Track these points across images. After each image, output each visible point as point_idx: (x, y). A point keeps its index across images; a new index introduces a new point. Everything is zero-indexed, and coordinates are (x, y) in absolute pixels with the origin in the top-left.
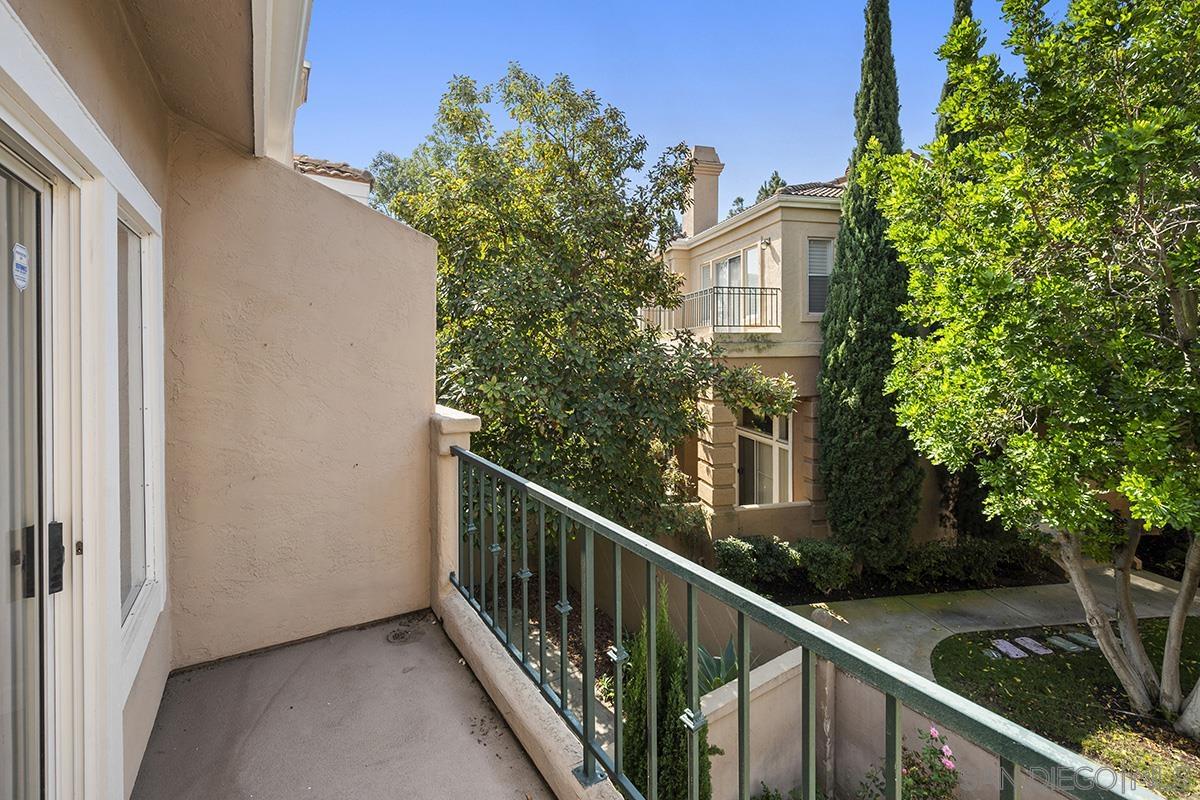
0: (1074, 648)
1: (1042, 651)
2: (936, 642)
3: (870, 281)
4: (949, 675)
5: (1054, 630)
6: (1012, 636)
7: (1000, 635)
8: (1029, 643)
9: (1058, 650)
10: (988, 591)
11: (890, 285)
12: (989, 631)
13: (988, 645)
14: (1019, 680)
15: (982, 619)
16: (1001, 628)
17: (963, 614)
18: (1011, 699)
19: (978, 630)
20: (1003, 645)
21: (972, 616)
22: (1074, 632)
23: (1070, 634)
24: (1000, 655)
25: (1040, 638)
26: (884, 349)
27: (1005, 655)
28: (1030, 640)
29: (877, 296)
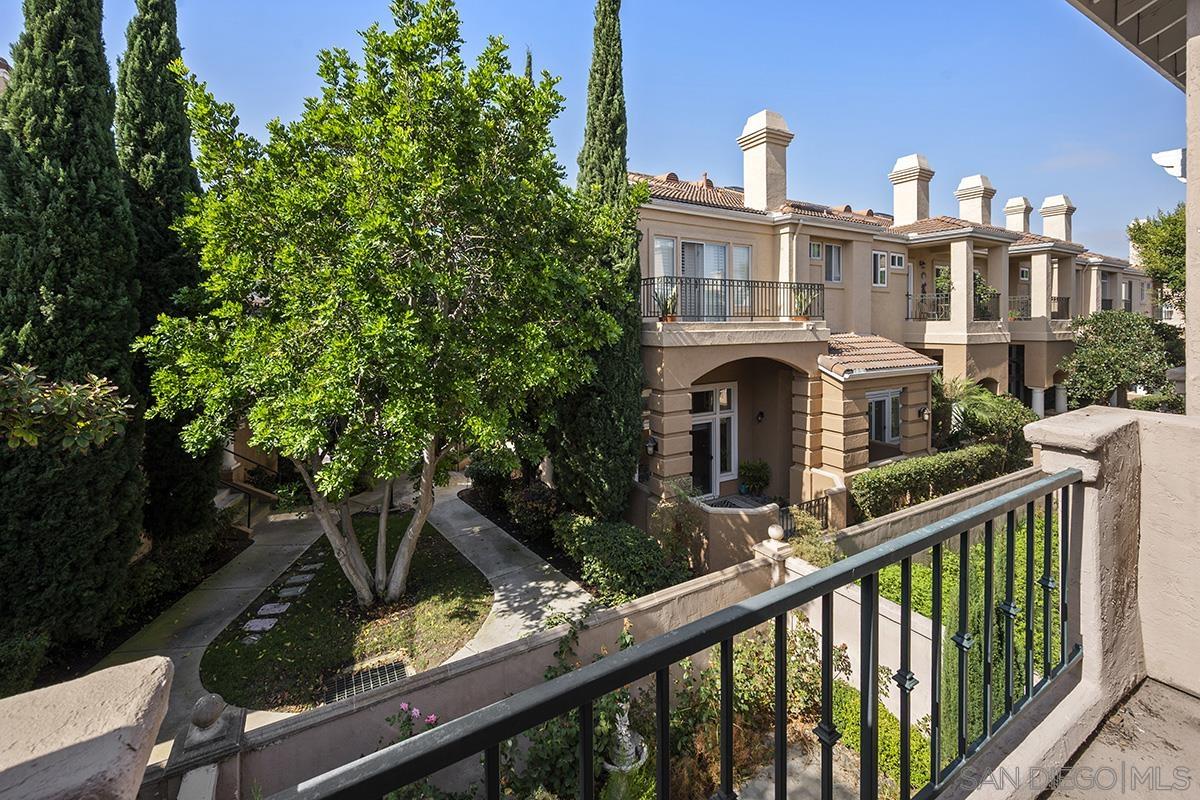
0: (300, 590)
1: (284, 608)
2: (197, 668)
3: (75, 239)
4: (235, 688)
5: (276, 585)
6: (253, 611)
7: (244, 619)
8: (268, 608)
9: (292, 599)
10: (201, 586)
11: (104, 249)
12: (233, 622)
13: (243, 635)
14: (289, 644)
15: (218, 615)
16: (240, 612)
17: (199, 622)
18: (294, 664)
19: (225, 626)
20: (255, 625)
21: (207, 618)
22: (289, 578)
23: (289, 581)
24: (258, 635)
25: (274, 599)
26: (101, 333)
27: (262, 632)
28: (268, 606)
29: (86, 260)
